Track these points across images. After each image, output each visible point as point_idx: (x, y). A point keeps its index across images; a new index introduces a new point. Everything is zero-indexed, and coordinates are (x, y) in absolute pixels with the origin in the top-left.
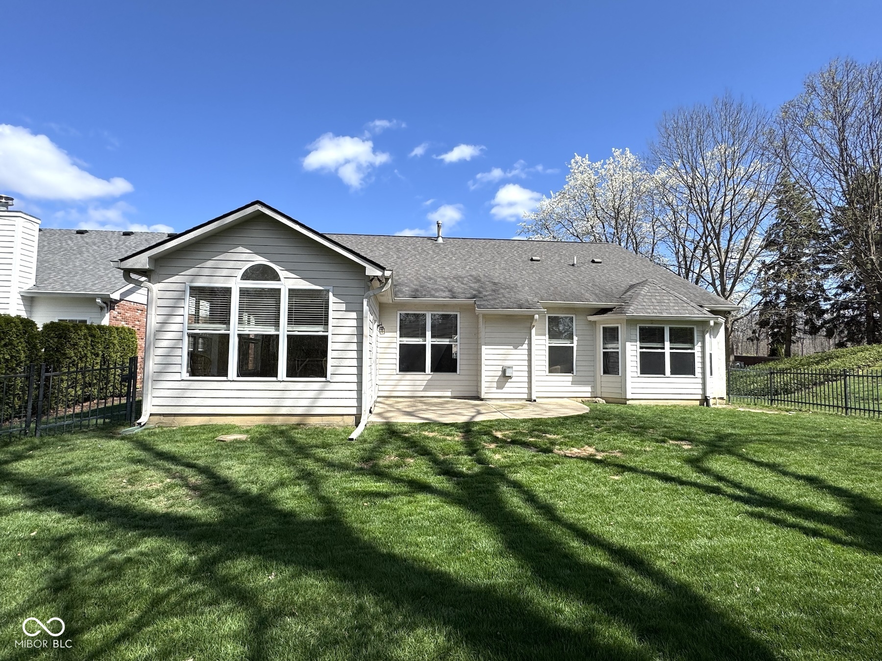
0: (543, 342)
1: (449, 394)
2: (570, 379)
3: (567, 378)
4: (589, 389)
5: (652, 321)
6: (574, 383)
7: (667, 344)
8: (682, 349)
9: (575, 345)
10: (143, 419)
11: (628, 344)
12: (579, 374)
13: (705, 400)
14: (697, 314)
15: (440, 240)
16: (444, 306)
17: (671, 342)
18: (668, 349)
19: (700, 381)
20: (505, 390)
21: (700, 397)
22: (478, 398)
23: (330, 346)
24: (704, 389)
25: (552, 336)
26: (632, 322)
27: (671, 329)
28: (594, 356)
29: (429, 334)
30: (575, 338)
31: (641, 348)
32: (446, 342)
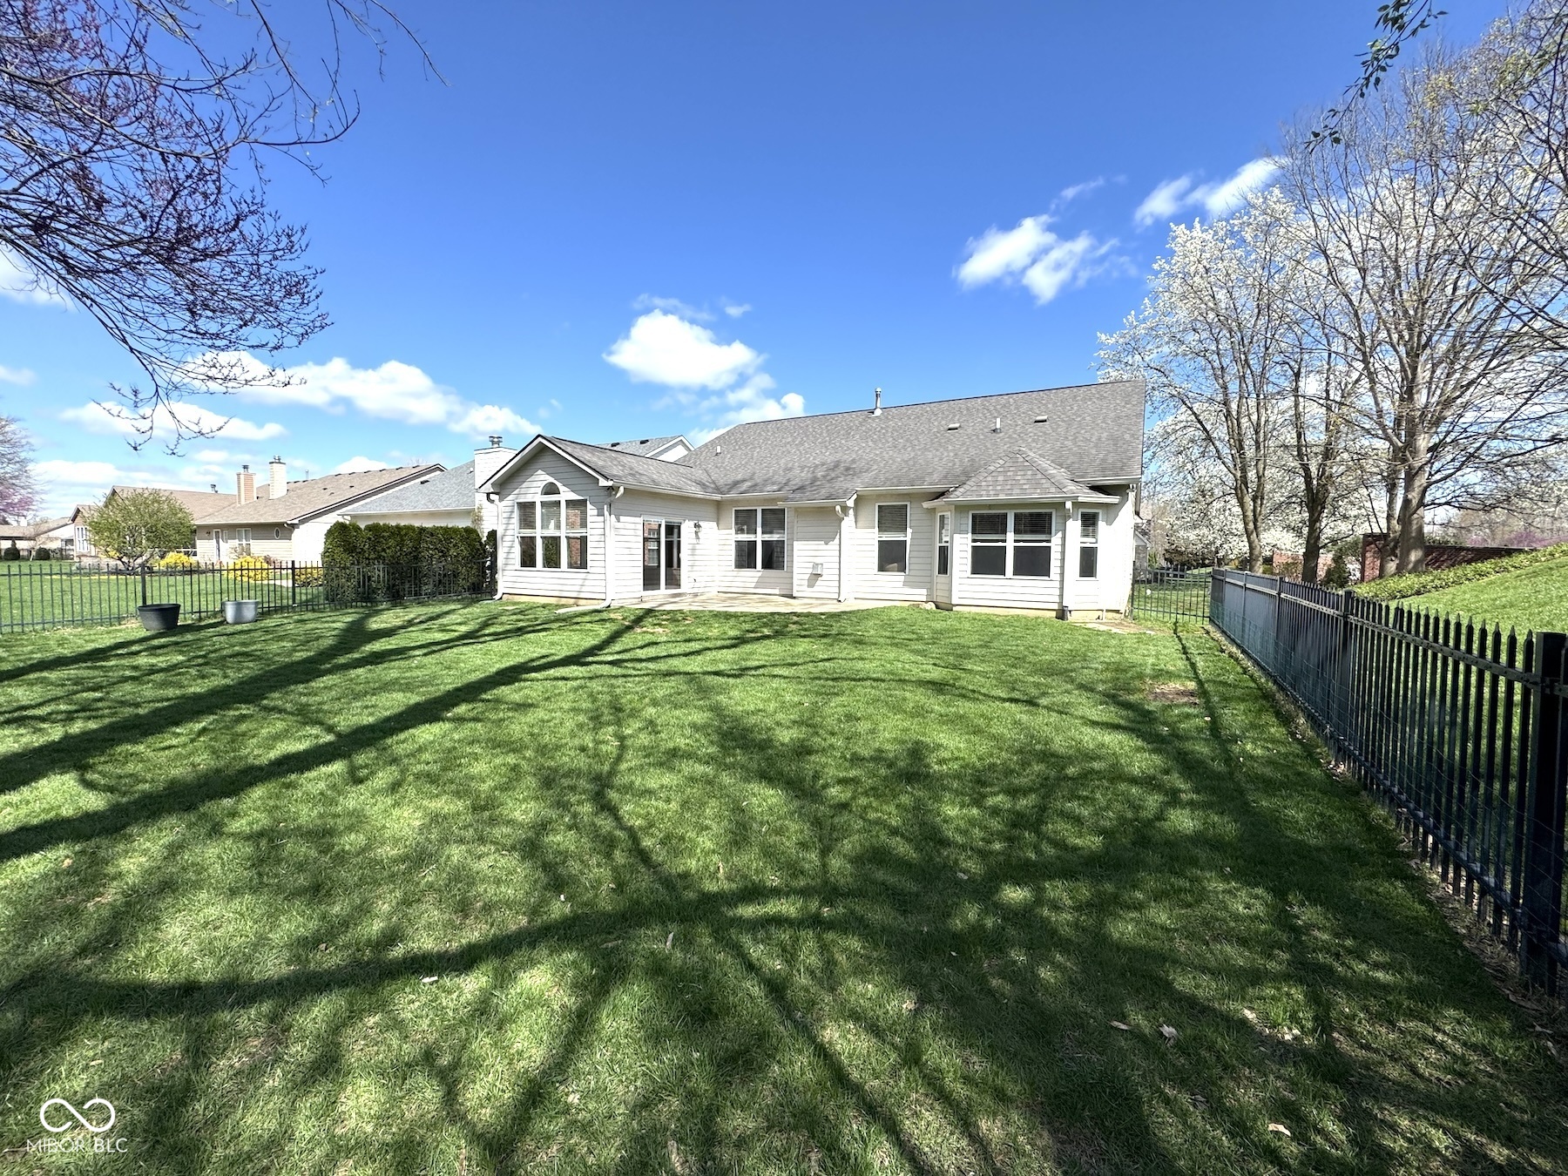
0: (872, 536)
1: (777, 592)
2: (902, 578)
3: (898, 577)
4: (924, 591)
5: (990, 507)
6: (906, 584)
7: (1010, 536)
8: (1032, 541)
9: (908, 539)
10: (497, 597)
11: (956, 536)
12: (912, 573)
13: (1062, 614)
14: (1052, 495)
15: (878, 412)
16: (774, 500)
17: (1016, 532)
18: (1010, 541)
19: (1057, 584)
20: (815, 589)
21: (1056, 607)
22: (792, 597)
23: (589, 544)
24: (1061, 596)
25: (882, 527)
26: (961, 508)
27: (1016, 516)
28: (932, 551)
29: (759, 530)
30: (909, 530)
31: (974, 541)
32: (775, 537)
